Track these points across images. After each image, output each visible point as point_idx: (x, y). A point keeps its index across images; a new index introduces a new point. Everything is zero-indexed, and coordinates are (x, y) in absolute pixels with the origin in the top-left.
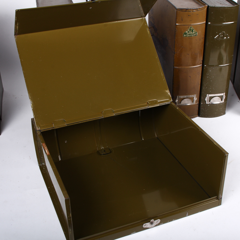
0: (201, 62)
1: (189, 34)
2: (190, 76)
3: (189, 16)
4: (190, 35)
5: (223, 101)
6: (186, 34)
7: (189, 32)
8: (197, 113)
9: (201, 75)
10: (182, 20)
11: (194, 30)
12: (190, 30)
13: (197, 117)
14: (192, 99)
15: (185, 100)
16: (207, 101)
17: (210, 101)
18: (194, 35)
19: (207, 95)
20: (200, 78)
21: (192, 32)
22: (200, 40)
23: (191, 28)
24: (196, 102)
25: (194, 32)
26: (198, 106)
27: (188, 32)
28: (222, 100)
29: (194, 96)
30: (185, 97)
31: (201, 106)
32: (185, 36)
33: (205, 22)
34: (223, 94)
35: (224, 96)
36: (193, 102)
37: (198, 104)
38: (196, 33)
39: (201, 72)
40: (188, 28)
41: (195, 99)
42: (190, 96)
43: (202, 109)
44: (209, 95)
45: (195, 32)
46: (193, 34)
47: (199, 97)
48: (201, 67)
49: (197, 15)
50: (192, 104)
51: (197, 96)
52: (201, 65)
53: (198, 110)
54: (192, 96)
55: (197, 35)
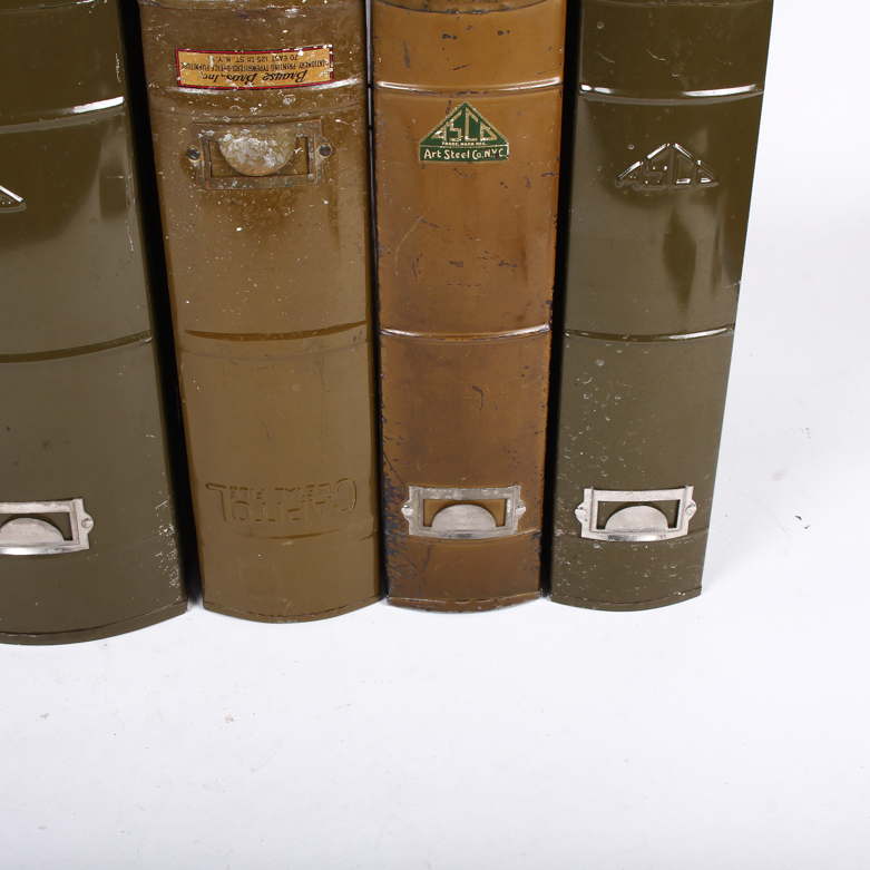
0: (548, 312)
1: (456, 150)
2: (475, 388)
3: (445, 36)
4: (464, 150)
5: (682, 529)
6: (434, 143)
7: (454, 135)
8: (537, 582)
9: (545, 385)
10: (407, 60)
11: (483, 127)
12: (460, 123)
13: (536, 597)
14: (497, 511)
15: (455, 509)
16: (585, 526)
17: (601, 526)
18: (487, 153)
19: (587, 492)
20: (544, 396)
21: (474, 132)
22: (528, 185)
23: (463, 109)
24: (524, 522)
25: (486, 135)
26: (537, 543)
27: (451, 135)
28: (673, 525)
29: (505, 495)
30: (456, 494)
31: (558, 548)
32: (428, 154)
33: (557, 80)
34: (681, 490)
35: (689, 500)
36: (502, 523)
37: (535, 534)
38: (500, 141)
39: (546, 368)
40: (448, 110)
41: (517, 509)
42: (486, 493)
43: (560, 559)
44: (596, 492)
45: (494, 138)
46: (482, 150)
47: (539, 497)
48: (549, 337)
49: (500, 33)
50: (499, 533)
51: (525, 495)
52: (546, 327)
53: (538, 564)
54: (496, 493)
55: (504, 152)
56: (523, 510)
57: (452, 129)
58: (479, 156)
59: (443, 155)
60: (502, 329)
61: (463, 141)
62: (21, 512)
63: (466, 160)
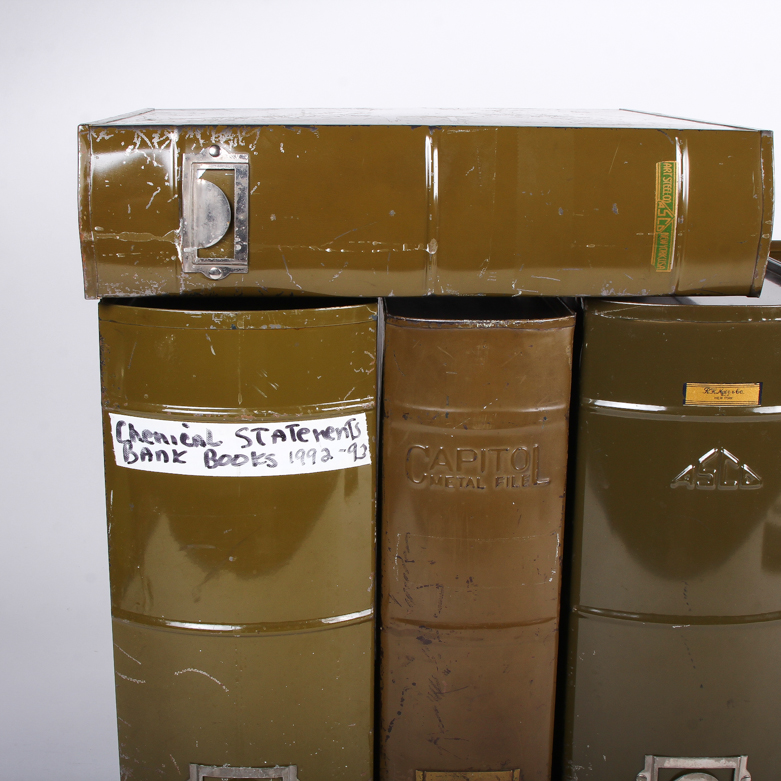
62: (694, 767)
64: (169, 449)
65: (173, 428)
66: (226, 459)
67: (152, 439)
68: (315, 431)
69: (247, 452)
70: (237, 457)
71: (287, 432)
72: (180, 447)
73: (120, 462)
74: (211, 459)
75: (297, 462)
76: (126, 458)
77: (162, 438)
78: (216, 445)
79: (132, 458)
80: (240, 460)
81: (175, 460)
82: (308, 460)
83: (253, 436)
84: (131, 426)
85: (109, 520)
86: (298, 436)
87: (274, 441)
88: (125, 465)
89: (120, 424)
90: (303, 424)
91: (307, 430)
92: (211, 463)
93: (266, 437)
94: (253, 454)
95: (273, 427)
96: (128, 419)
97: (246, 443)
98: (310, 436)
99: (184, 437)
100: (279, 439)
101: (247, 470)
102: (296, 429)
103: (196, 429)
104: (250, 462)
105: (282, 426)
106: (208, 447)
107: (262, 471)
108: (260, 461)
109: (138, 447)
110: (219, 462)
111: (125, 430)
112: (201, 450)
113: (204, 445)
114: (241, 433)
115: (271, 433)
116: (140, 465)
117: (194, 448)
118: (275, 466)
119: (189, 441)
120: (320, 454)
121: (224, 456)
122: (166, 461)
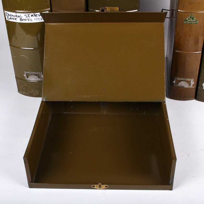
0: (201, 49)
1: (190, 22)
2: (188, 61)
3: (190, 3)
4: (191, 22)
6: (186, 20)
7: (190, 19)
8: (194, 96)
9: (200, 62)
10: (183, 7)
11: (194, 18)
12: (191, 17)
13: (194, 99)
14: (189, 83)
15: (182, 82)
16: (203, 87)
18: (195, 23)
20: (199, 64)
21: (193, 19)
22: (201, 28)
23: (191, 15)
24: (193, 85)
26: (195, 89)
27: (189, 19)
29: (191, 80)
30: (183, 79)
31: (199, 90)
32: (185, 22)
36: (190, 85)
37: (195, 88)
38: (197, 21)
39: (200, 59)
40: (189, 15)
41: (192, 83)
42: (188, 79)
43: (199, 93)
45: (196, 20)
46: (194, 22)
47: (196, 81)
48: (201, 54)
49: (199, 3)
50: (189, 87)
51: (194, 81)
52: (201, 52)
53: (195, 93)
54: (189, 80)
55: (197, 23)
56: (193, 83)
57: (189, 18)
58: (193, 23)
59: (187, 22)
60: (194, 52)
61: (191, 20)
63: (191, 23)
64: (14, 17)
65: (14, 14)
66: (23, 20)
67: (11, 16)
68: (39, 15)
69: (27, 18)
70: (25, 19)
71: (34, 15)
72: (16, 17)
73: (7, 19)
74: (21, 19)
75: (36, 20)
76: (8, 19)
77: (13, 16)
78: (21, 17)
79: (9, 19)
80: (26, 20)
81: (15, 20)
82: (38, 20)
83: (28, 16)
84: (8, 13)
85: (7, 29)
86: (36, 16)
87: (31, 17)
88: (8, 20)
89: (6, 13)
90: (36, 14)
91: (37, 15)
92: (21, 20)
93: (30, 16)
94: (28, 19)
95: (31, 14)
96: (7, 12)
97: (26, 17)
98: (38, 16)
99: (16, 16)
100: (32, 16)
101: (27, 22)
102: (35, 15)
103: (18, 14)
104: (28, 20)
105: (32, 14)
106: (20, 17)
107: (30, 22)
108: (29, 20)
109: (9, 17)
110: (22, 20)
111: (7, 14)
112: (19, 18)
113: (19, 17)
114: (26, 15)
115: (31, 15)
116: (10, 20)
117: (18, 18)
118: (32, 21)
119: (17, 16)
120: (40, 19)
121: (23, 19)
122: (14, 20)
